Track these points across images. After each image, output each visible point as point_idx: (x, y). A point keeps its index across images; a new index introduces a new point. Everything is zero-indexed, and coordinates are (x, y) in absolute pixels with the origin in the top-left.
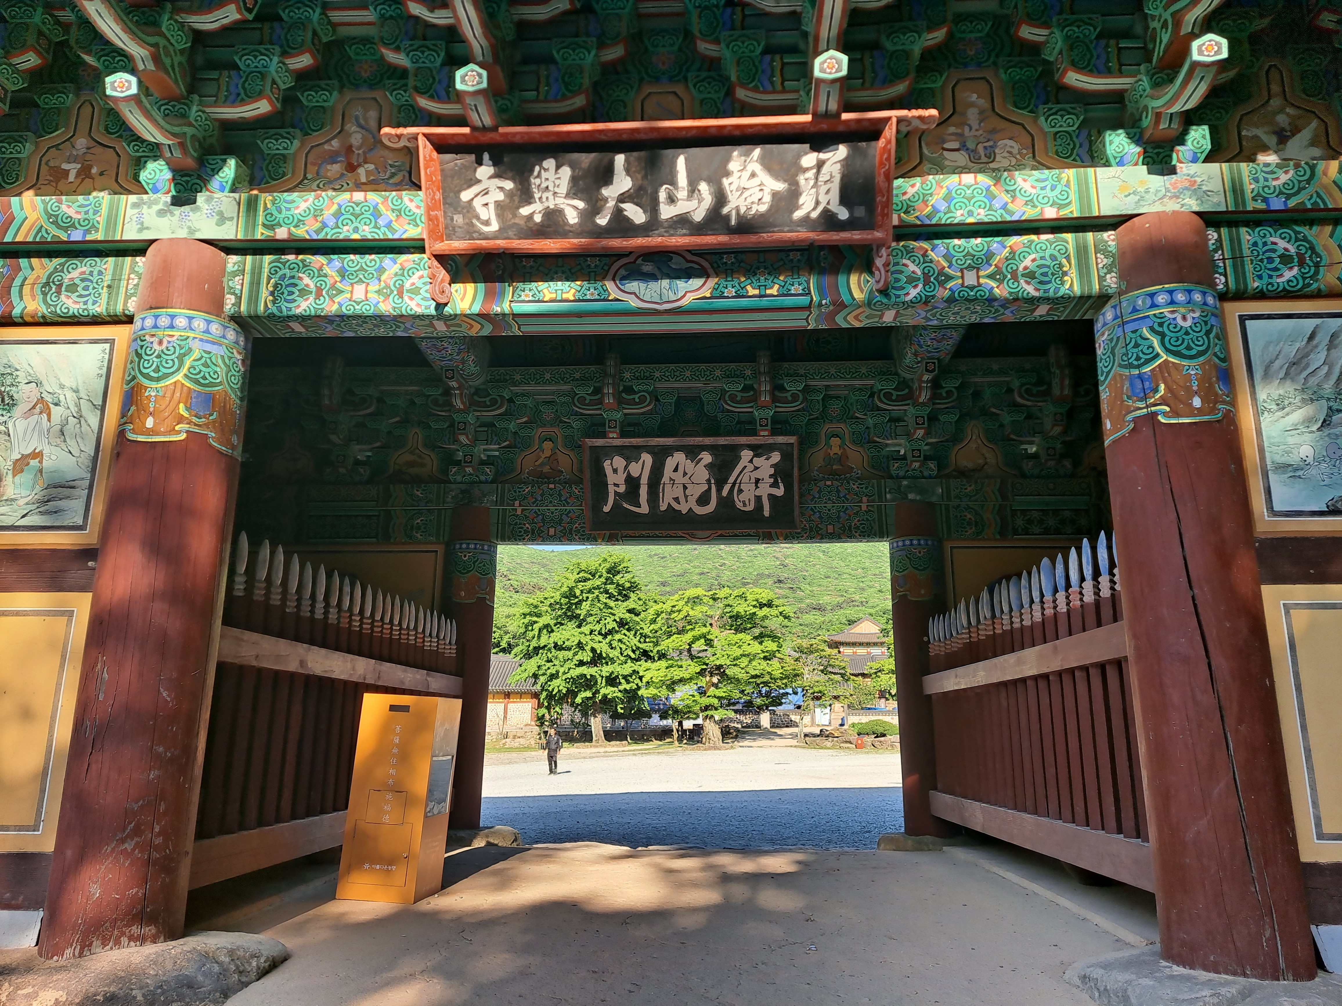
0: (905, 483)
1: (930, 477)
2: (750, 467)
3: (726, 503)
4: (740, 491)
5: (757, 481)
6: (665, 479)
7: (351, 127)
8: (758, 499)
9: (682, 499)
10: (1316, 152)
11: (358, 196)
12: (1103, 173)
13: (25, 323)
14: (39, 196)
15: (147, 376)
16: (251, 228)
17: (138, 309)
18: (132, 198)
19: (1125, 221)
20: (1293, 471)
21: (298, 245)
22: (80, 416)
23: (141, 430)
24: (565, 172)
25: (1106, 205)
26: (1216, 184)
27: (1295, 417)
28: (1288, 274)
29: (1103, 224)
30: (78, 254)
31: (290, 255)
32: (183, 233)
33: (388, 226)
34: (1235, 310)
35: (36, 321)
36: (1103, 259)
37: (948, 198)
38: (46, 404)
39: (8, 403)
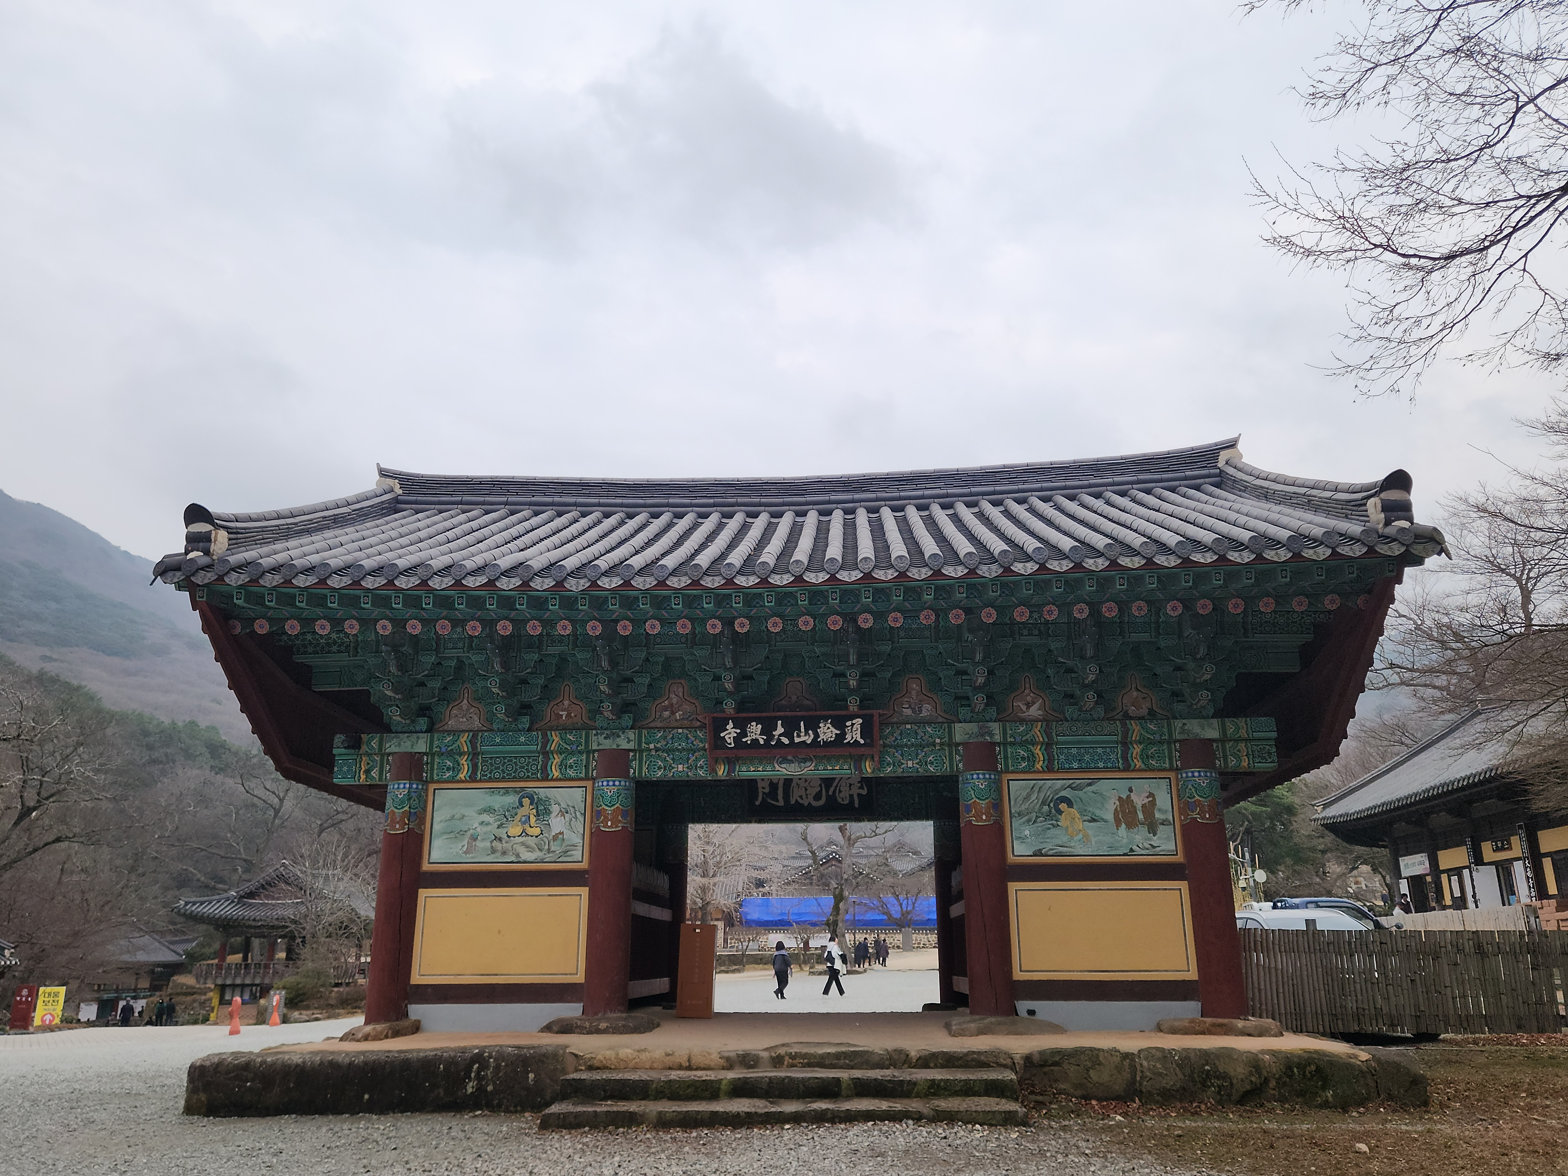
3: (832, 799)
4: (840, 791)
5: (851, 785)
7: (672, 695)
8: (851, 796)
9: (804, 797)
10: (1040, 712)
11: (680, 731)
12: (958, 726)
13: (552, 780)
14: (557, 730)
15: (607, 805)
16: (640, 744)
17: (599, 776)
18: (594, 732)
19: (965, 744)
20: (1022, 839)
21: (657, 750)
22: (576, 818)
23: (606, 826)
24: (760, 726)
25: (958, 738)
26: (997, 731)
27: (1024, 819)
28: (1024, 765)
29: (958, 744)
30: (572, 753)
31: (653, 753)
32: (615, 747)
33: (692, 743)
34: (1006, 777)
35: (557, 780)
36: (958, 758)
37: (901, 734)
38: (563, 813)
39: (548, 812)
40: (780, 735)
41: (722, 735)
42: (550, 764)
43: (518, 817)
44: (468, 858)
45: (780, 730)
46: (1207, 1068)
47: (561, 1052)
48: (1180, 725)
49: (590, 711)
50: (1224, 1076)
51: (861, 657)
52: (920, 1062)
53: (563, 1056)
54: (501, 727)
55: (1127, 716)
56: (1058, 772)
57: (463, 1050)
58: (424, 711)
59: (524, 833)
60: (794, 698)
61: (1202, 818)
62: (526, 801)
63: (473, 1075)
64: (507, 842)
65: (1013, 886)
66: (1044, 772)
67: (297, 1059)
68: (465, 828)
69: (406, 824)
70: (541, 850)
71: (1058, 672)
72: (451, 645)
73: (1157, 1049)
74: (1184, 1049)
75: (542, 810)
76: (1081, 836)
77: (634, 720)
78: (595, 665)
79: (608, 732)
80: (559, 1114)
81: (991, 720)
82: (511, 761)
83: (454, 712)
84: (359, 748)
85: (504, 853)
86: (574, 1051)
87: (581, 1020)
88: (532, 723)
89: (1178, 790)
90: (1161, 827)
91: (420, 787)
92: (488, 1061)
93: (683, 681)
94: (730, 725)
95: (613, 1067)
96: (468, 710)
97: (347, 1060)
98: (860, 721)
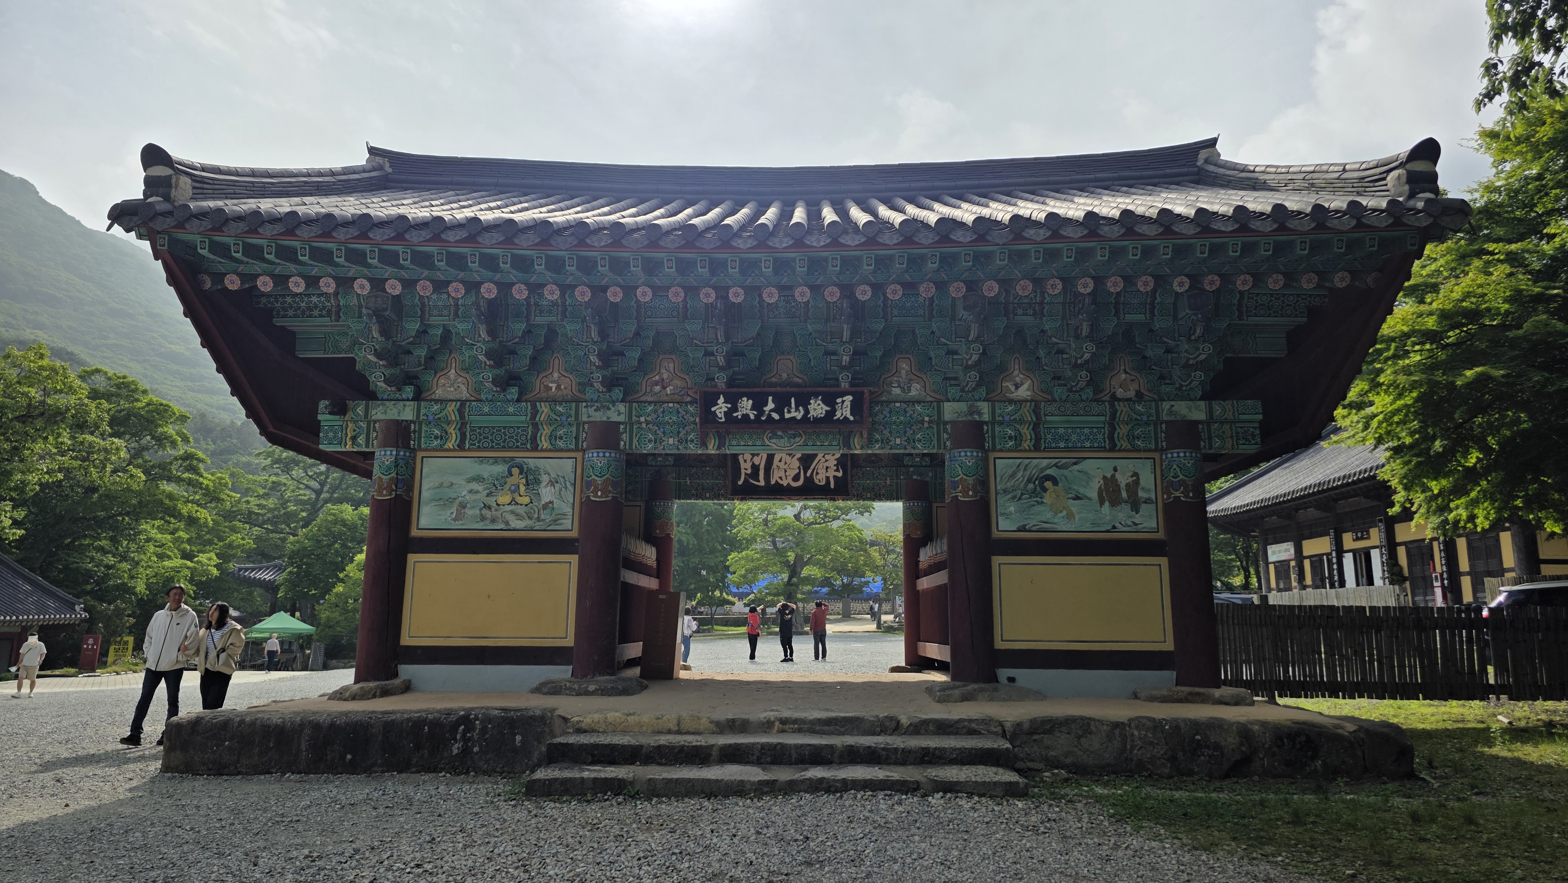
0: (912, 469)
1: (926, 466)
2: (823, 460)
3: (809, 480)
4: (817, 473)
5: (827, 468)
6: (774, 466)
7: (663, 371)
8: (828, 478)
9: (784, 478)
10: (1029, 393)
11: (671, 405)
12: (946, 404)
13: (542, 450)
14: (546, 401)
15: (596, 476)
16: (630, 417)
17: (589, 448)
18: (584, 404)
19: (953, 423)
20: (1007, 516)
21: (647, 423)
22: (566, 488)
23: (596, 496)
24: (750, 402)
25: (947, 417)
26: (985, 410)
27: (1010, 496)
28: (1011, 444)
29: (947, 423)
30: (562, 425)
31: (644, 425)
32: (605, 419)
33: (683, 417)
34: (992, 455)
35: (546, 450)
36: (946, 436)
37: (890, 412)
38: (552, 483)
39: (538, 482)
40: (771, 411)
41: (713, 409)
42: (539, 435)
43: (507, 486)
44: (458, 525)
45: (771, 405)
46: (1198, 737)
47: (549, 715)
48: (1168, 407)
49: (579, 384)
50: (1217, 746)
51: (854, 334)
52: (911, 728)
53: (552, 718)
54: (490, 397)
55: (1114, 398)
56: (1044, 451)
57: (449, 713)
58: (410, 379)
59: (514, 502)
60: (785, 376)
61: (1185, 497)
62: (515, 471)
63: (458, 737)
64: (496, 510)
65: (996, 560)
66: (1030, 451)
67: (276, 720)
68: (453, 496)
69: (393, 490)
70: (530, 518)
71: (1050, 352)
72: (436, 312)
73: (1148, 718)
74: (1172, 719)
75: (532, 480)
76: (1064, 513)
77: (625, 394)
78: (585, 336)
79: (599, 405)
80: (545, 780)
81: (980, 400)
82: (500, 431)
83: (442, 381)
84: (345, 414)
85: (493, 521)
86: (562, 714)
87: (570, 682)
88: (521, 394)
89: (1162, 470)
90: (1144, 506)
91: (408, 454)
92: (474, 723)
93: (673, 357)
94: (722, 400)
95: (601, 730)
96: (455, 380)
97: (329, 720)
98: (850, 398)
